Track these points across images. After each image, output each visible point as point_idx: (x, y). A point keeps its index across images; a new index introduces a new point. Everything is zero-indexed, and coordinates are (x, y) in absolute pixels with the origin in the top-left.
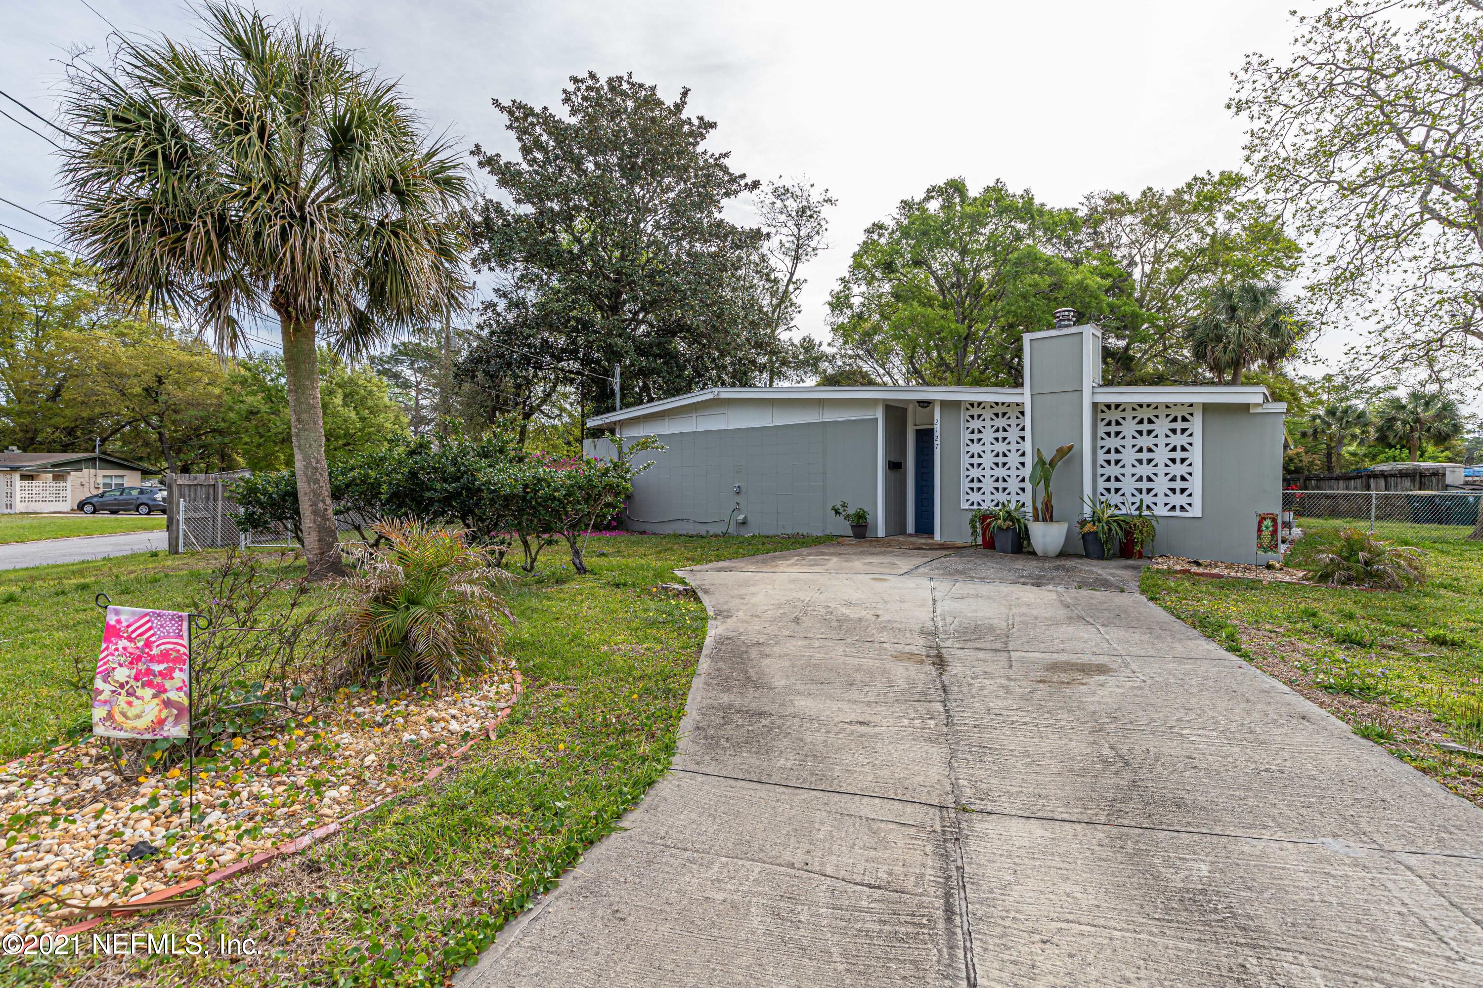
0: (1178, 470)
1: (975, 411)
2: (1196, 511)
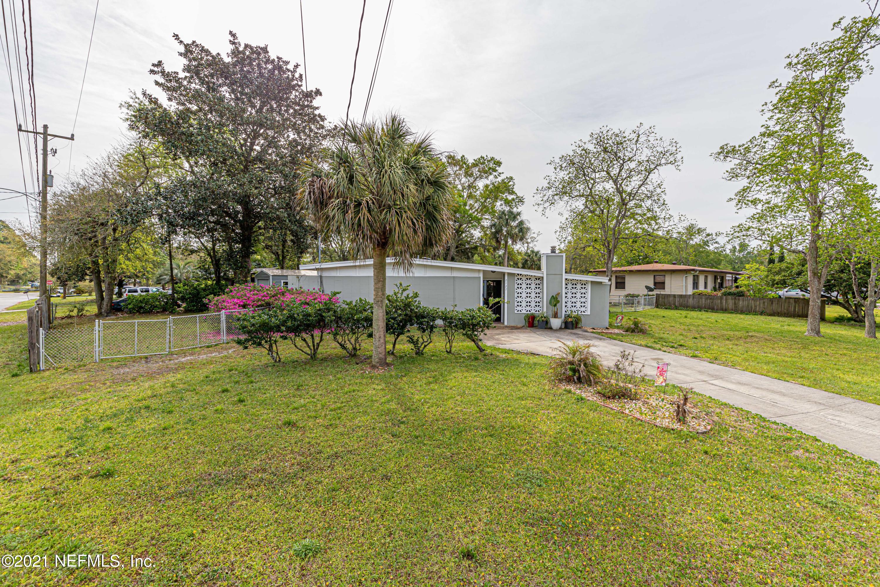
0: (583, 300)
1: (519, 277)
2: (588, 312)
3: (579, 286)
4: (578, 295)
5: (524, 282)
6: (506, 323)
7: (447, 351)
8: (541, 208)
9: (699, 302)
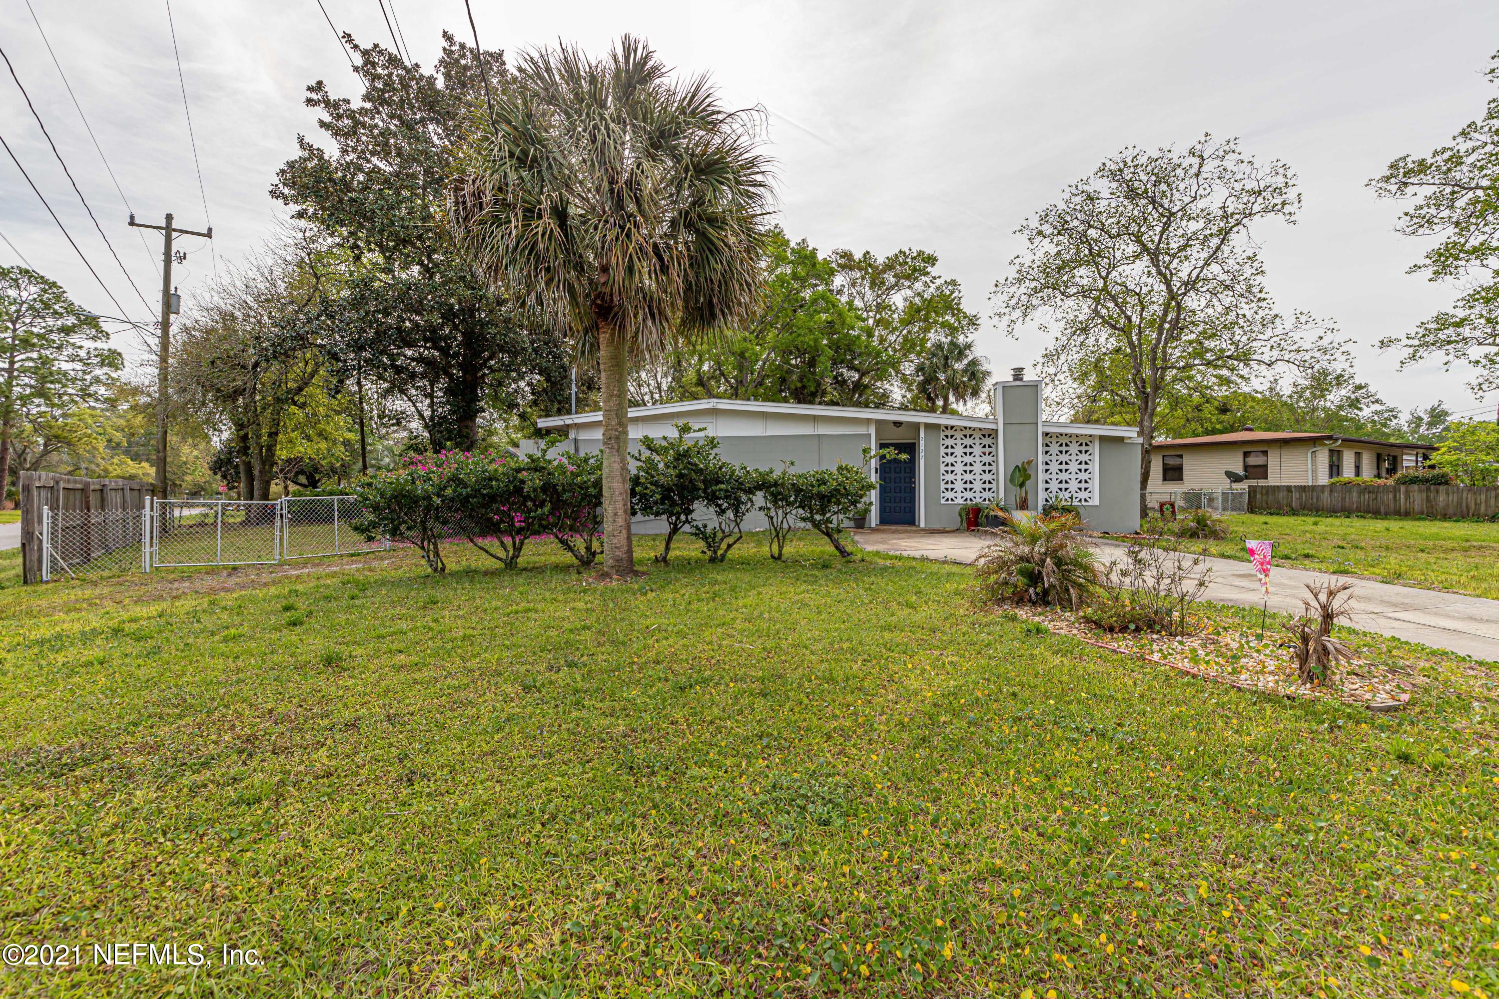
0: (1083, 476)
1: (949, 433)
2: (1095, 501)
3: (1074, 448)
4: (1073, 467)
5: (959, 442)
6: (922, 525)
7: (773, 557)
8: (1006, 320)
9: (1343, 499)
